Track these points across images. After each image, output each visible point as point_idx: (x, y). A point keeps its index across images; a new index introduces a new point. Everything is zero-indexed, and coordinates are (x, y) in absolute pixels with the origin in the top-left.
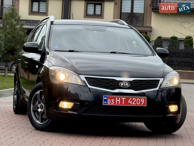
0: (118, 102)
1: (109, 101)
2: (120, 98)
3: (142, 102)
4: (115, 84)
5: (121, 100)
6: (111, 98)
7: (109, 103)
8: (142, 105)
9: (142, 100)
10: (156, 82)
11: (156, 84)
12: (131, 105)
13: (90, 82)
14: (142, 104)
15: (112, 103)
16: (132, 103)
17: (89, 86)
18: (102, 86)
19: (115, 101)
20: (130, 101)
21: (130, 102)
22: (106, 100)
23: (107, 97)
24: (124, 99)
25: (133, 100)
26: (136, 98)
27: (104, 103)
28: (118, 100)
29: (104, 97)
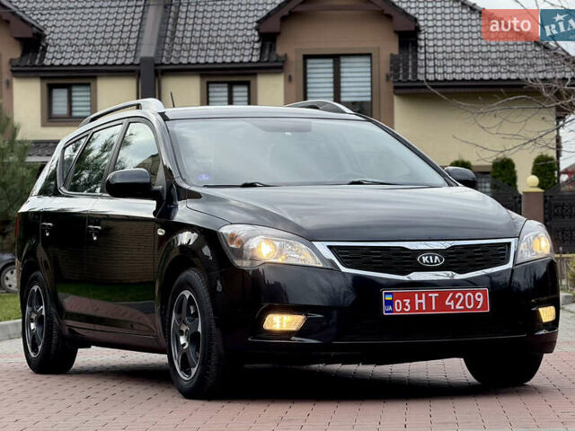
1: (398, 303)
2: (424, 295)
3: (478, 301)
4: (408, 261)
5: (429, 300)
6: (402, 297)
7: (398, 308)
8: (479, 309)
9: (479, 297)
10: (504, 250)
14: (479, 307)
15: (405, 309)
16: (455, 304)
17: (344, 270)
19: (413, 304)
20: (449, 301)
21: (450, 304)
22: (390, 303)
23: (391, 294)
24: (434, 295)
25: (457, 297)
26: (464, 293)
27: (386, 311)
28: (420, 301)
29: (385, 294)
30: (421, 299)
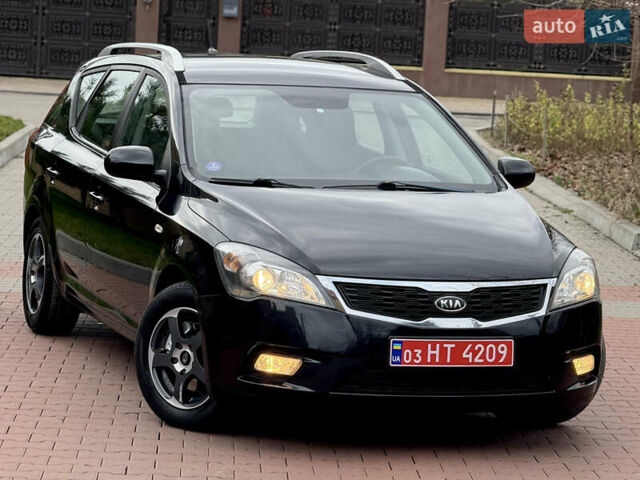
1: (408, 354)
2: (438, 345)
3: (500, 354)
4: (425, 304)
5: (443, 351)
6: (412, 347)
7: (407, 359)
8: (501, 363)
9: (503, 349)
10: (539, 293)
11: (537, 299)
12: (472, 363)
13: (351, 297)
14: (501, 360)
15: (415, 361)
16: (474, 357)
17: (349, 311)
18: (385, 311)
19: (424, 355)
20: (468, 353)
21: (467, 356)
22: (398, 353)
23: (401, 342)
24: (449, 346)
25: (476, 348)
26: (485, 345)
27: (393, 361)
28: (434, 352)
29: (394, 342)
30: (435, 349)
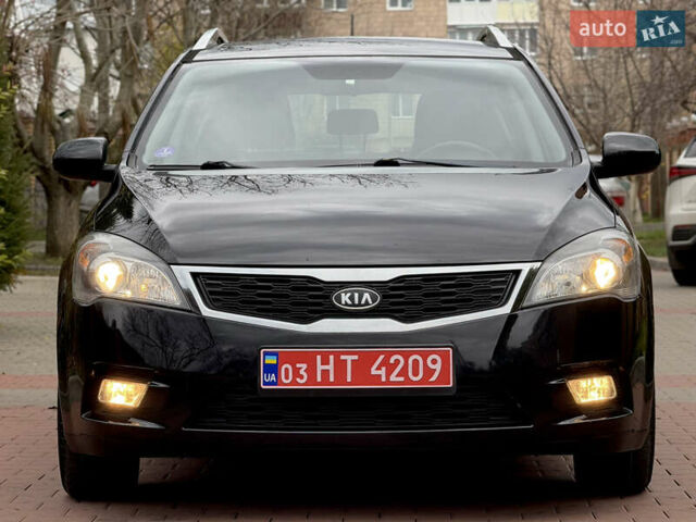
0: (325, 373)
1: (287, 370)
2: (332, 357)
3: (432, 370)
5: (340, 366)
6: (293, 360)
7: (287, 378)
8: (432, 383)
9: (434, 362)
10: (505, 283)
12: (384, 383)
13: (212, 293)
14: (432, 379)
15: (298, 380)
16: (388, 374)
17: (206, 312)
18: (258, 310)
19: (312, 371)
20: (378, 369)
21: (379, 372)
22: (273, 369)
23: (276, 354)
24: (349, 358)
25: (392, 361)
26: (406, 355)
27: (265, 381)
28: (326, 367)
29: (266, 353)
